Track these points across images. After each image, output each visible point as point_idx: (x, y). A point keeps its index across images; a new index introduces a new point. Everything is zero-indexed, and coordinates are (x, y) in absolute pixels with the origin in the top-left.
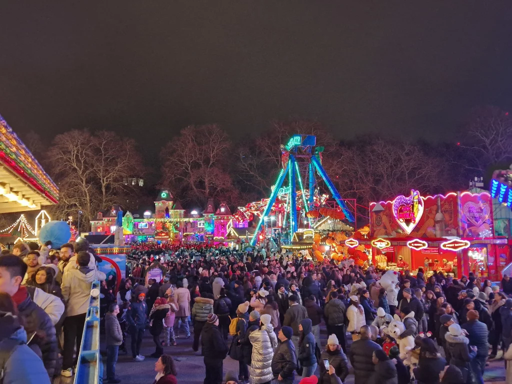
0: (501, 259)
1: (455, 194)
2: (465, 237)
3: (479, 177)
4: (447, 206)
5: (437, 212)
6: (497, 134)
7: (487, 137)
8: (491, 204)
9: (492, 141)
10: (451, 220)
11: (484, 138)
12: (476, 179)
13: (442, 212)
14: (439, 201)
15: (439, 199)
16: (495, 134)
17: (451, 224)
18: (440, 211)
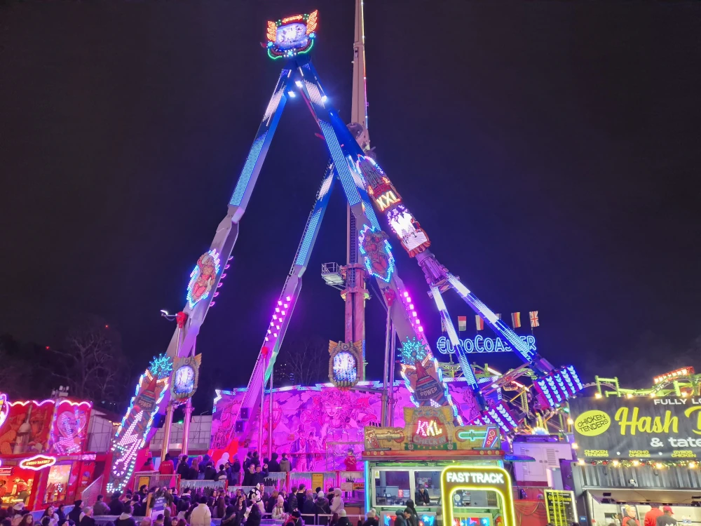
0: (84, 478)
1: (53, 402)
2: (51, 452)
3: (65, 386)
4: (38, 416)
5: (24, 421)
6: (94, 345)
7: (84, 346)
8: (89, 416)
9: (87, 350)
10: (38, 432)
11: (80, 346)
12: (61, 388)
13: (30, 422)
14: (30, 409)
15: (31, 406)
16: (93, 344)
17: (38, 437)
18: (28, 421)
